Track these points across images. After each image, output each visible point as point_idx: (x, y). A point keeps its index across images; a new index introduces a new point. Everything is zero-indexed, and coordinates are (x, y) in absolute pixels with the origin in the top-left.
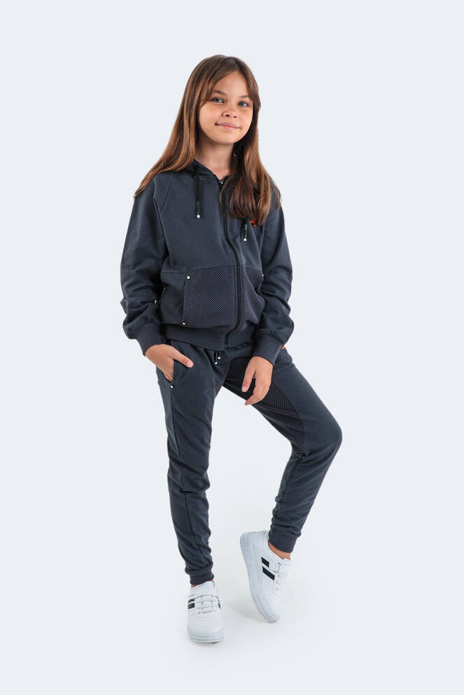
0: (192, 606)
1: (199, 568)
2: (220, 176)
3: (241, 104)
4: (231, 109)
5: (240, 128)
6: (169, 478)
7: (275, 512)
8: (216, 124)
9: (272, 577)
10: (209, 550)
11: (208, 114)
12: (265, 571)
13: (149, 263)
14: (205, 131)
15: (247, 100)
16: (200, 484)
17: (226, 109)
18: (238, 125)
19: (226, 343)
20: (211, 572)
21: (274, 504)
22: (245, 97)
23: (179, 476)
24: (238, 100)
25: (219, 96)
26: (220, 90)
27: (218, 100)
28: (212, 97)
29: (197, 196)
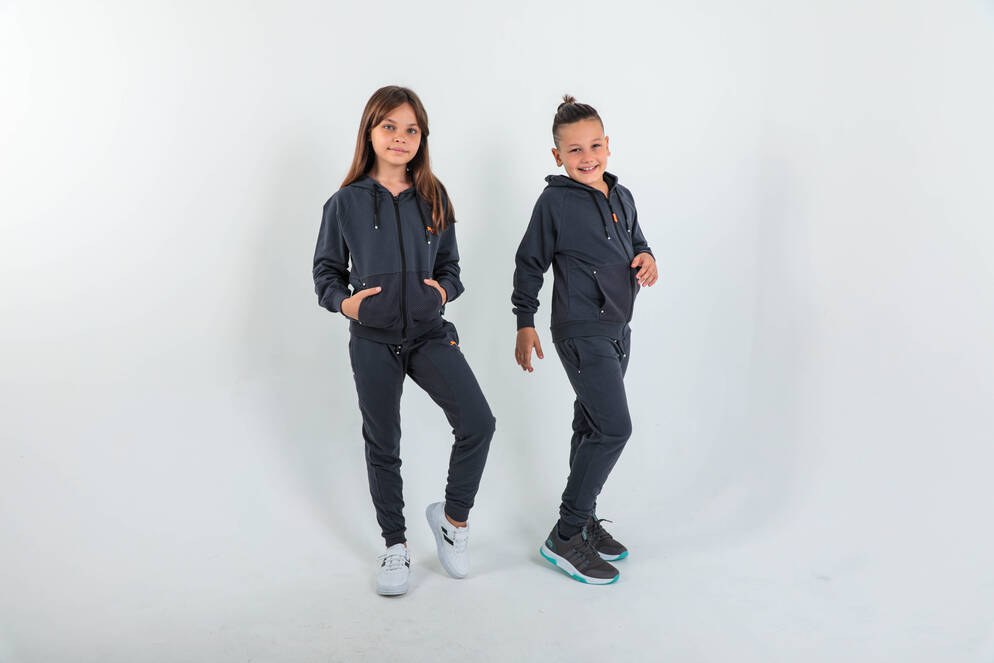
0: (384, 564)
1: (393, 529)
2: (395, 192)
3: (410, 131)
4: (399, 136)
5: (407, 152)
8: (388, 149)
9: (452, 543)
11: (379, 137)
12: (446, 538)
15: (416, 127)
17: (395, 135)
18: (405, 149)
20: (404, 536)
22: (413, 125)
24: (406, 128)
25: (390, 123)
26: (390, 118)
27: (389, 127)
28: (383, 123)
29: (377, 210)
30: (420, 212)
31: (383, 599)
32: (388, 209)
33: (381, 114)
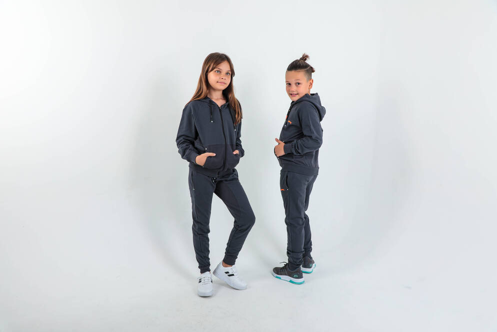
0: (200, 282)
1: (204, 266)
2: (219, 105)
3: (227, 73)
5: (226, 84)
6: (193, 228)
7: (227, 249)
8: (217, 82)
10: (209, 259)
11: (212, 77)
14: (211, 84)
15: (230, 72)
16: (206, 231)
17: (222, 76)
18: (225, 82)
19: (218, 174)
20: (209, 268)
21: (226, 246)
22: (228, 71)
23: (197, 228)
24: (225, 72)
26: (219, 67)
27: (218, 71)
28: (215, 70)
29: (211, 113)
30: (231, 114)
31: (200, 298)
32: (217, 114)
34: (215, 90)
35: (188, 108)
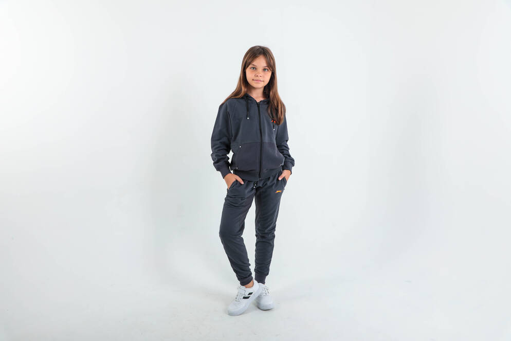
2: (258, 101)
3: (264, 70)
4: (259, 73)
5: (263, 81)
8: (253, 80)
11: (250, 75)
13: (225, 139)
15: (268, 68)
17: (257, 73)
18: (262, 80)
22: (266, 67)
24: (263, 68)
25: (253, 66)
26: (254, 63)
27: (254, 68)
28: (250, 66)
29: (248, 110)
32: (254, 109)
33: (249, 61)
34: (254, 88)
35: (224, 107)
